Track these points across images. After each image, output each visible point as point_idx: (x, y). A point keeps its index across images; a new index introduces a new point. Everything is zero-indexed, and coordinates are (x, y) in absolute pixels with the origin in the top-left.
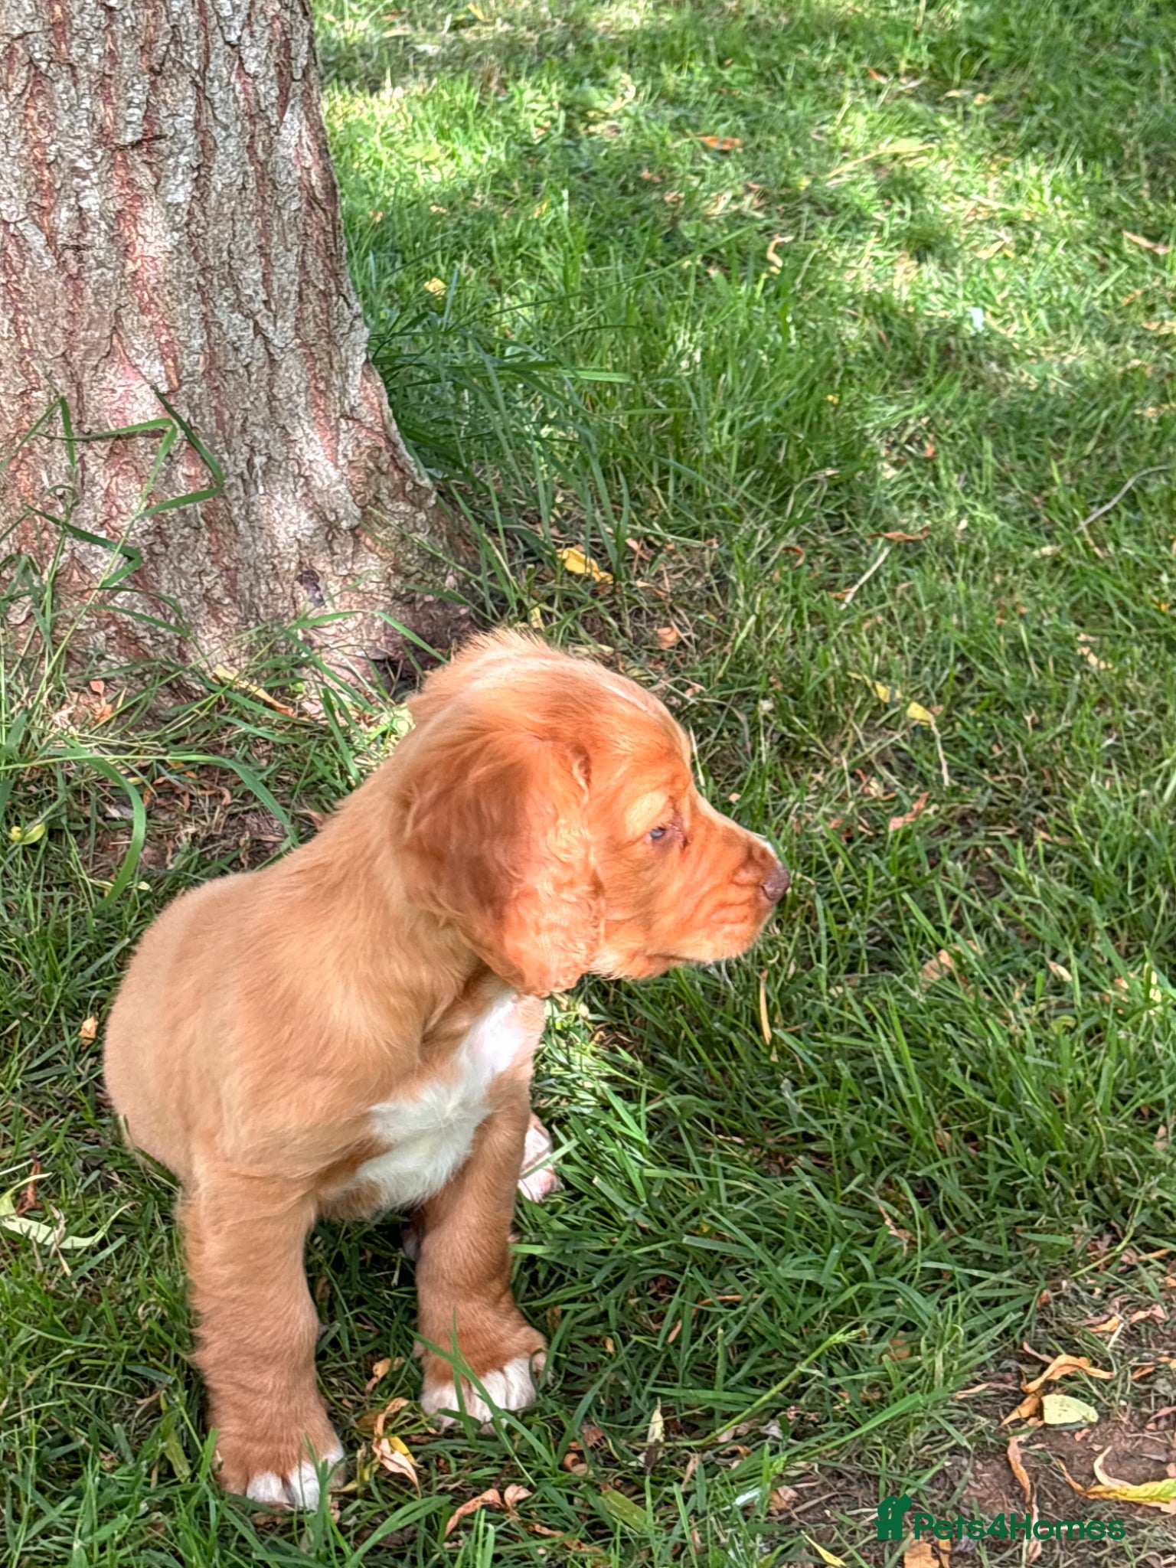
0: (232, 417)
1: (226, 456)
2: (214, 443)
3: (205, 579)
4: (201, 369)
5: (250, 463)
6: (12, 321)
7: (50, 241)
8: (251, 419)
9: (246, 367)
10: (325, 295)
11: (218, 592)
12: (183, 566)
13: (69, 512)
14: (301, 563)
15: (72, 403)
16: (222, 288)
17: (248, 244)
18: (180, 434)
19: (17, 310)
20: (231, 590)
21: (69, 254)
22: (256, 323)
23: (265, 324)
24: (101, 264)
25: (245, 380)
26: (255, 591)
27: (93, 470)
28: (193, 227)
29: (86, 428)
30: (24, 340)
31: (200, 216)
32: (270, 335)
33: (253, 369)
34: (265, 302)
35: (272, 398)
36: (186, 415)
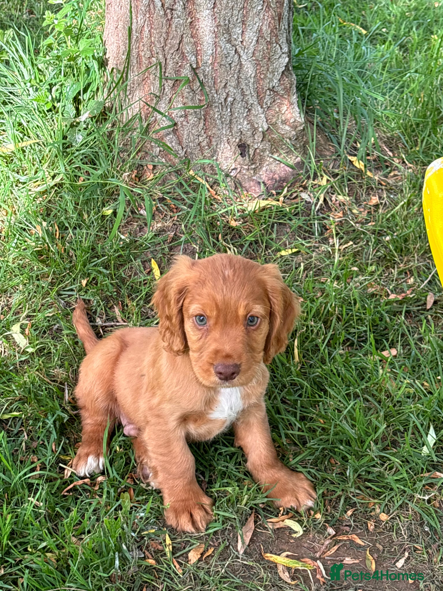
0: (221, 81)
1: (215, 95)
2: (211, 90)
3: (200, 138)
4: (210, 62)
5: (226, 100)
6: (149, 31)
7: (163, 5)
8: (229, 83)
9: (230, 64)
10: (270, 43)
11: (204, 144)
12: (193, 131)
13: (156, 104)
14: (241, 140)
15: (163, 65)
16: (224, 34)
17: (237, 20)
18: (198, 84)
19: (152, 28)
20: (209, 145)
21: (168, 11)
22: (236, 50)
23: (239, 50)
24: (179, 17)
25: (228, 69)
26: (219, 146)
27: (167, 90)
28: (216, 10)
29: (167, 74)
30: (153, 39)
31: (219, 6)
32: (242, 54)
33: (233, 65)
34: (242, 42)
35: (238, 77)
36: (202, 77)
